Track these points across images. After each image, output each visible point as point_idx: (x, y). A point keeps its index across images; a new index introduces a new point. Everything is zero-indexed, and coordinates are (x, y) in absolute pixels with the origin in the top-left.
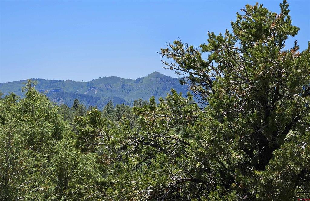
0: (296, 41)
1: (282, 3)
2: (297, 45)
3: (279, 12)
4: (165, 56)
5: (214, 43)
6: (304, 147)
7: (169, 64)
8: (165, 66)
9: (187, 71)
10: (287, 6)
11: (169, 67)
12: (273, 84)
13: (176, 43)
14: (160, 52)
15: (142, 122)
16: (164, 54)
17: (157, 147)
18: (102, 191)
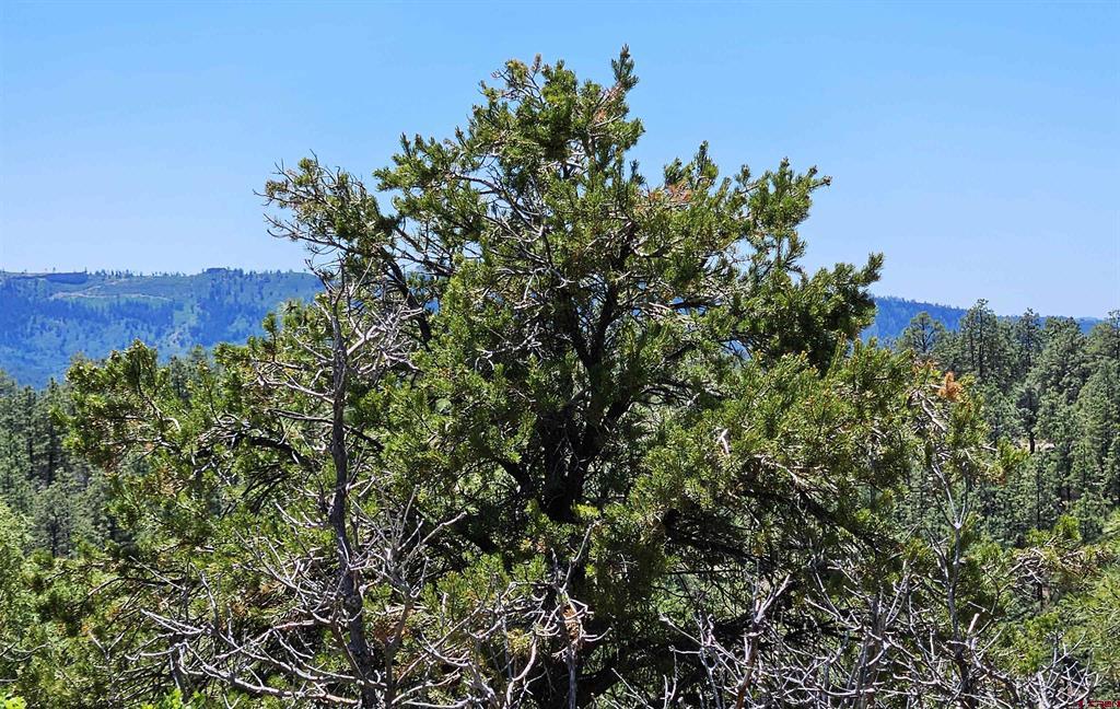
0: (635, 164)
1: (617, 59)
2: (639, 172)
3: (607, 82)
4: (276, 203)
5: (419, 164)
6: (724, 440)
7: (286, 225)
8: (275, 231)
9: (334, 244)
10: (630, 67)
11: (287, 232)
12: (617, 276)
13: (306, 166)
14: (262, 190)
15: (235, 385)
16: (272, 197)
17: (286, 451)
18: (127, 578)
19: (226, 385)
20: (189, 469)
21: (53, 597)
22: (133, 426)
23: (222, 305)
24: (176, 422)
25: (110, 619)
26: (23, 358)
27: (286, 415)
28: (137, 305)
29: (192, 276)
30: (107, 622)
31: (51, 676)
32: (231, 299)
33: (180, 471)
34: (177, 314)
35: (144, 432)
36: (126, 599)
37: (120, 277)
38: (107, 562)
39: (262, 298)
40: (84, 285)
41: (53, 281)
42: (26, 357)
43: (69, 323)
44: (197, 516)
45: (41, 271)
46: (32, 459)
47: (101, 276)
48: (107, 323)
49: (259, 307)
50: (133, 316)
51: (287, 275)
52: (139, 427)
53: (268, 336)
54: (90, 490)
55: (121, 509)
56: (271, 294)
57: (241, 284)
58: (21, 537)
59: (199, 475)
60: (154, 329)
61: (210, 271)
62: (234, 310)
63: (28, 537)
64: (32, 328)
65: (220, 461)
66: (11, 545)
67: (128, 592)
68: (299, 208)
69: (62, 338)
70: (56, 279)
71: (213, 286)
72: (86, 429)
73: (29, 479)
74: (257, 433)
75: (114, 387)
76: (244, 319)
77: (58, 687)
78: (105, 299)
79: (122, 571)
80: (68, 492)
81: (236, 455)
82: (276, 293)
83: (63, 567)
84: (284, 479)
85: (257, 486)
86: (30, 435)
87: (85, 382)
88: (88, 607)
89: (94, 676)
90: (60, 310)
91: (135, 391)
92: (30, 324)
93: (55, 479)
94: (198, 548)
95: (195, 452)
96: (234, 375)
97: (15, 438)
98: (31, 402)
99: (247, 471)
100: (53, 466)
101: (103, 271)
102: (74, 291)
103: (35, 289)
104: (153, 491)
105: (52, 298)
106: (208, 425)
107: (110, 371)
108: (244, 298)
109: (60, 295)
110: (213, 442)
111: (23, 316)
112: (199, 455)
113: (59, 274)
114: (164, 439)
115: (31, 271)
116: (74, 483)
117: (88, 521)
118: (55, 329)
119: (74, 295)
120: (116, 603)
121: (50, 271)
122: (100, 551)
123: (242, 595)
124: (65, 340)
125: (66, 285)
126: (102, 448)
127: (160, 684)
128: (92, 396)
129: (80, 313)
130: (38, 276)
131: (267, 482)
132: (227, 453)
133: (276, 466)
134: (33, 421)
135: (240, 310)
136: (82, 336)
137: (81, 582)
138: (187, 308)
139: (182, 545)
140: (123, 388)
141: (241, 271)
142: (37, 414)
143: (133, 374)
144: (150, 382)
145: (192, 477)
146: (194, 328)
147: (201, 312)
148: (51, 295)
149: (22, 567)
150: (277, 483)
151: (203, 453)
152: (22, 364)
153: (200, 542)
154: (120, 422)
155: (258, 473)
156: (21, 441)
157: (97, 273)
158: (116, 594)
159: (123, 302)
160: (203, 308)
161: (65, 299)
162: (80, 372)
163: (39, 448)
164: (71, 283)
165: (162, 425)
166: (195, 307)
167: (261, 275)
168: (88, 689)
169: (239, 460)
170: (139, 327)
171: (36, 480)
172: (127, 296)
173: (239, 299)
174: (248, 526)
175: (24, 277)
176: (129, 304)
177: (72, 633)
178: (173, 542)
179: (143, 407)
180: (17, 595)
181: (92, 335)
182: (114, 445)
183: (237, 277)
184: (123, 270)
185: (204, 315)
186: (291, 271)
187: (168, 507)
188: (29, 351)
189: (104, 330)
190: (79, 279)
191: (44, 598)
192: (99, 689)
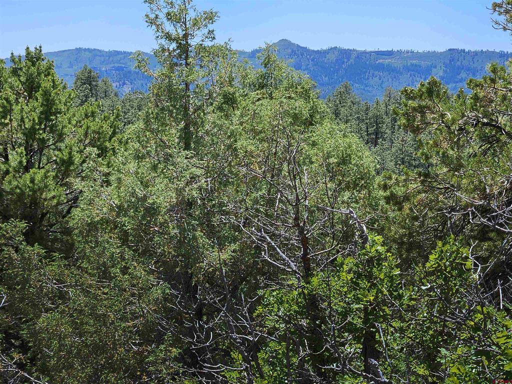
4: (497, 13)
7: (501, 23)
8: (496, 26)
11: (501, 27)
14: (490, 7)
15: (476, 98)
16: (495, 10)
17: (499, 129)
18: (424, 186)
19: (471, 98)
20: (454, 136)
21: (392, 193)
22: (429, 116)
23: (455, 66)
24: (449, 114)
25: (416, 204)
26: (364, 89)
27: (499, 112)
28: (416, 65)
29: (441, 52)
30: (415, 205)
31: (390, 229)
32: (459, 63)
33: (450, 137)
34: (434, 70)
35: (434, 119)
36: (424, 195)
37: (408, 53)
38: (416, 178)
39: (474, 63)
40: (391, 57)
41: (378, 54)
42: (366, 89)
43: (385, 73)
44: (457, 158)
45: (373, 50)
46: (368, 135)
47: (400, 52)
48: (401, 74)
49: (472, 67)
50: (414, 71)
51: (486, 52)
52: (432, 116)
53: (493, 76)
54: (393, 150)
55: (423, 154)
56: (478, 61)
57: (464, 57)
58: (375, 166)
59: (459, 139)
60: (423, 77)
61: (450, 50)
62: (460, 69)
63: (378, 166)
64: (368, 76)
65: (468, 133)
66: (371, 169)
67: (425, 192)
68: (508, 15)
69: (382, 80)
70: (379, 53)
71: (451, 57)
72: (408, 117)
73: (367, 143)
74: (485, 120)
75: (421, 98)
76: (465, 73)
77: (393, 233)
78: (401, 63)
79: (422, 182)
80: (384, 150)
81: (475, 131)
82: (480, 60)
83: (396, 180)
84: (498, 142)
85: (484, 145)
86: (367, 124)
87: (409, 96)
88: (407, 198)
89: (409, 229)
90: (381, 68)
91: (431, 100)
92: (367, 74)
93: (378, 144)
94: (456, 173)
95: (457, 128)
96: (475, 93)
97: (360, 125)
98: (367, 109)
99: (480, 138)
100: (377, 138)
101: (401, 50)
102: (386, 59)
103: (370, 58)
104: (438, 146)
105: (377, 62)
106: (463, 116)
107: (420, 90)
108: (465, 63)
109: (381, 61)
110: (465, 124)
111: (364, 70)
112: (459, 130)
113: (381, 51)
114: (443, 122)
115: (369, 49)
116: (387, 146)
117: (392, 164)
118: (379, 76)
119: (387, 61)
120: (419, 197)
121: (377, 50)
122: (412, 173)
123: (478, 194)
124: (383, 81)
125: (384, 56)
126: (416, 126)
127: (437, 234)
128: (410, 102)
129: (390, 70)
130: (371, 52)
131: (490, 143)
132: (472, 129)
133: (495, 136)
134: (369, 117)
135: (463, 68)
136: (390, 80)
137: (404, 186)
138: (438, 67)
139: (449, 171)
140: (425, 98)
141: (464, 50)
142: (370, 114)
143: (430, 92)
144: (438, 96)
145: (455, 140)
146: (441, 76)
147: (445, 69)
148: (377, 61)
149: (375, 180)
150: (494, 144)
151: (461, 129)
152: (364, 92)
153: (457, 170)
154: (423, 114)
155: (485, 139)
156: (364, 127)
157: (398, 51)
158: (419, 192)
159: (409, 64)
160: (446, 67)
161: (383, 63)
162: (406, 91)
163: (371, 130)
164: (386, 55)
165: (443, 116)
166: (442, 67)
167: (474, 52)
168: (406, 235)
169: (476, 133)
170: (416, 76)
171: (369, 145)
172: (411, 61)
173: (463, 63)
174: (481, 163)
175: (365, 52)
176: (412, 65)
177: (400, 209)
178: (445, 170)
179: (434, 107)
180: (373, 192)
181: (394, 79)
182: (420, 124)
183: (462, 53)
184: (410, 49)
185: (446, 71)
186: (488, 50)
187: (443, 154)
188: (366, 86)
189: (401, 77)
190: (390, 54)
191: (388, 193)
192: (410, 235)
